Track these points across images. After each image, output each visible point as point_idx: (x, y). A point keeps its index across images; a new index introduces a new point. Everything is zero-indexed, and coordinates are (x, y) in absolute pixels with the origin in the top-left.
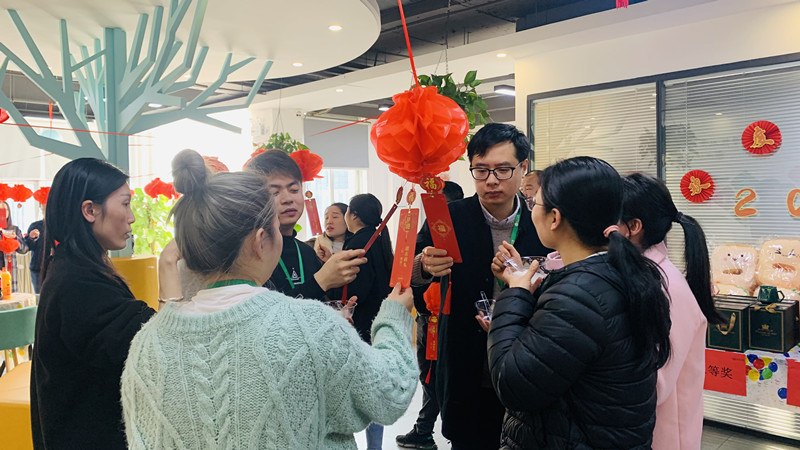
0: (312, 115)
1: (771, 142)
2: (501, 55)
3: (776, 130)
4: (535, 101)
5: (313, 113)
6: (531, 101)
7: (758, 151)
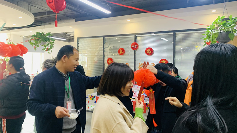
0: (26, 37)
1: (123, 53)
2: (71, 27)
3: (124, 50)
4: (79, 39)
5: (26, 36)
6: (78, 39)
7: (121, 54)
